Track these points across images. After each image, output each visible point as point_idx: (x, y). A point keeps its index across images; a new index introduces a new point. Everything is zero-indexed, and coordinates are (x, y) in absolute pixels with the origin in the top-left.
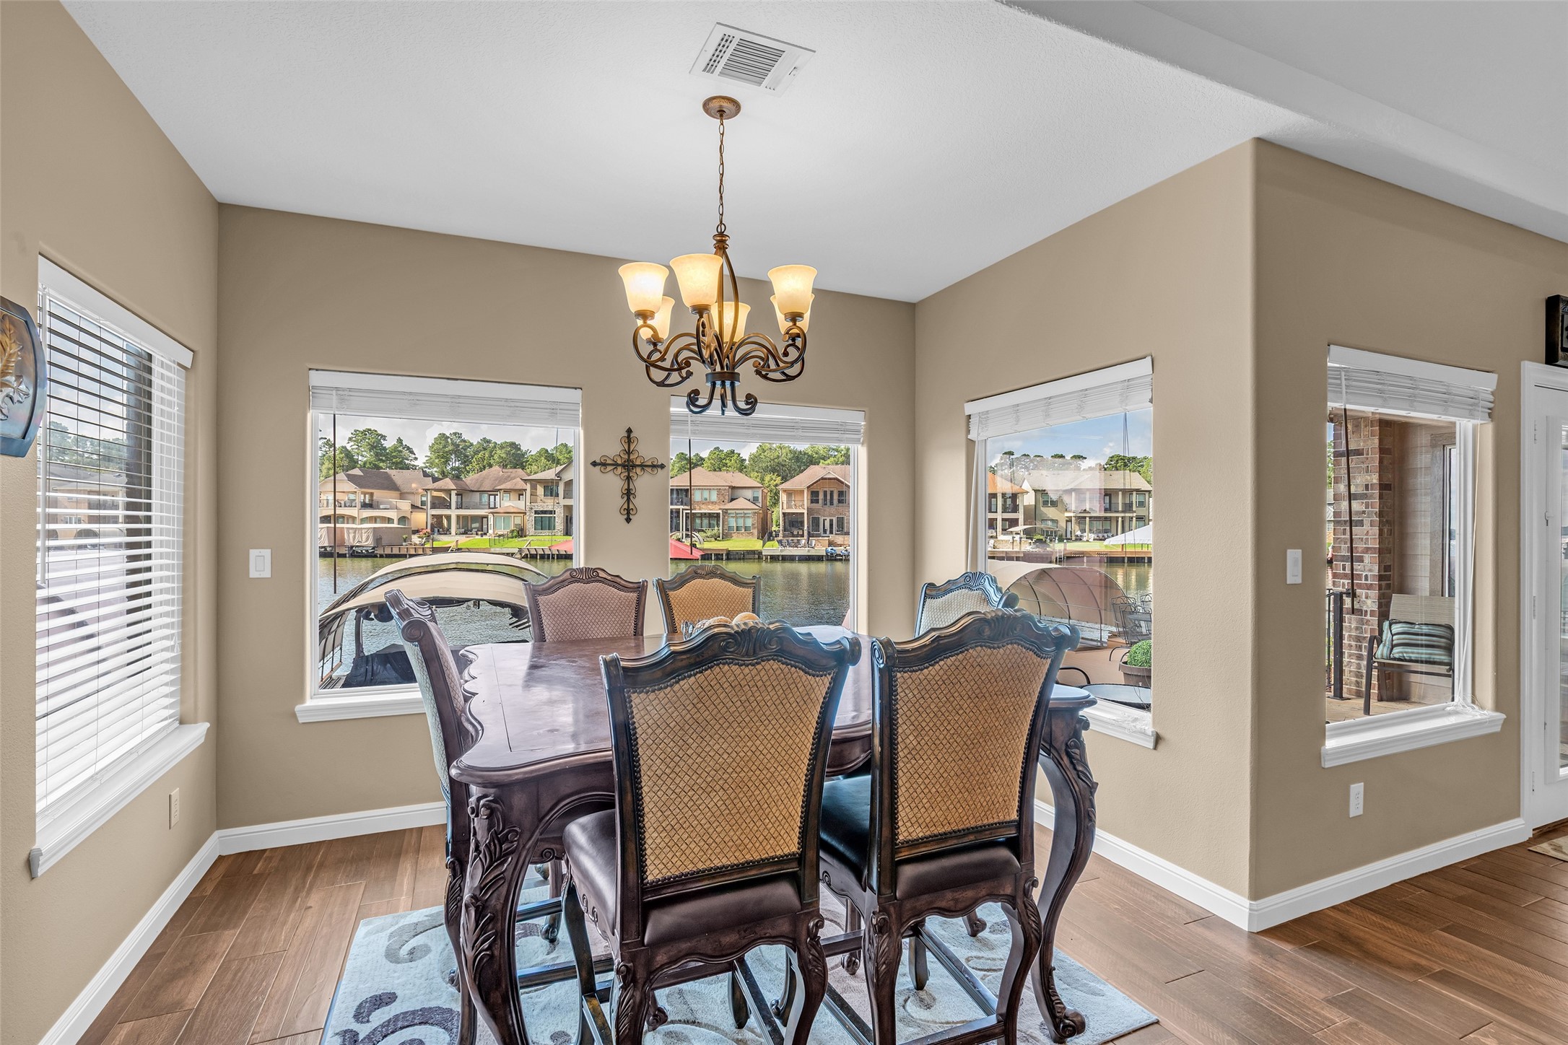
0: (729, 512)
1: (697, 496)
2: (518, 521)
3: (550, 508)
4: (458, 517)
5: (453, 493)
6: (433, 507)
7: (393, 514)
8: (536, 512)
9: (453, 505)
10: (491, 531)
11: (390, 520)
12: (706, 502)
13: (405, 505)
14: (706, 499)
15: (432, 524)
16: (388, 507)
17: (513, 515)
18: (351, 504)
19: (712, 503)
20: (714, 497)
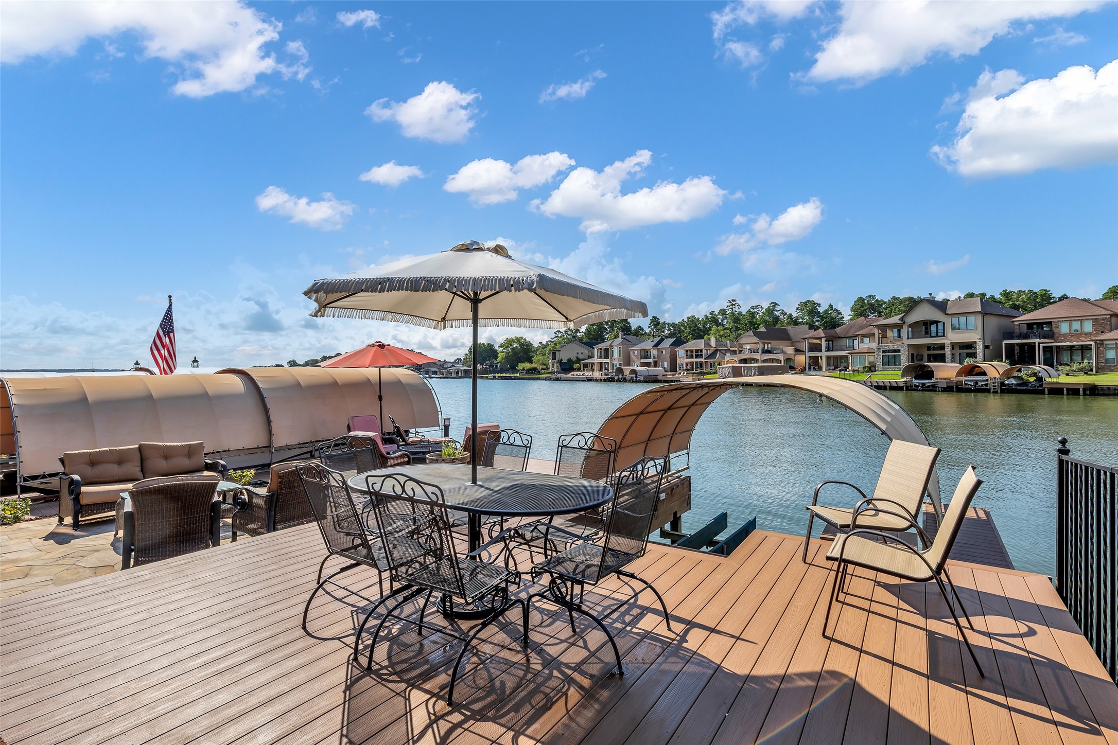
0: (1105, 342)
1: (1064, 328)
2: (872, 359)
3: (896, 348)
4: (828, 358)
5: (823, 340)
6: (811, 350)
7: (781, 357)
8: (884, 352)
9: (823, 348)
10: (850, 368)
11: (779, 361)
12: (1078, 334)
13: (790, 350)
14: (1076, 331)
15: (809, 364)
16: (779, 352)
17: (867, 355)
18: (756, 351)
19: (1086, 334)
20: (1088, 327)
